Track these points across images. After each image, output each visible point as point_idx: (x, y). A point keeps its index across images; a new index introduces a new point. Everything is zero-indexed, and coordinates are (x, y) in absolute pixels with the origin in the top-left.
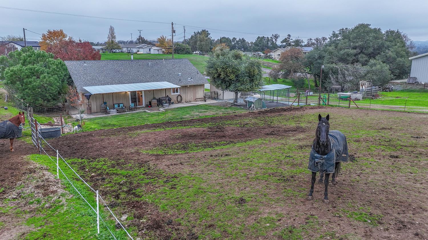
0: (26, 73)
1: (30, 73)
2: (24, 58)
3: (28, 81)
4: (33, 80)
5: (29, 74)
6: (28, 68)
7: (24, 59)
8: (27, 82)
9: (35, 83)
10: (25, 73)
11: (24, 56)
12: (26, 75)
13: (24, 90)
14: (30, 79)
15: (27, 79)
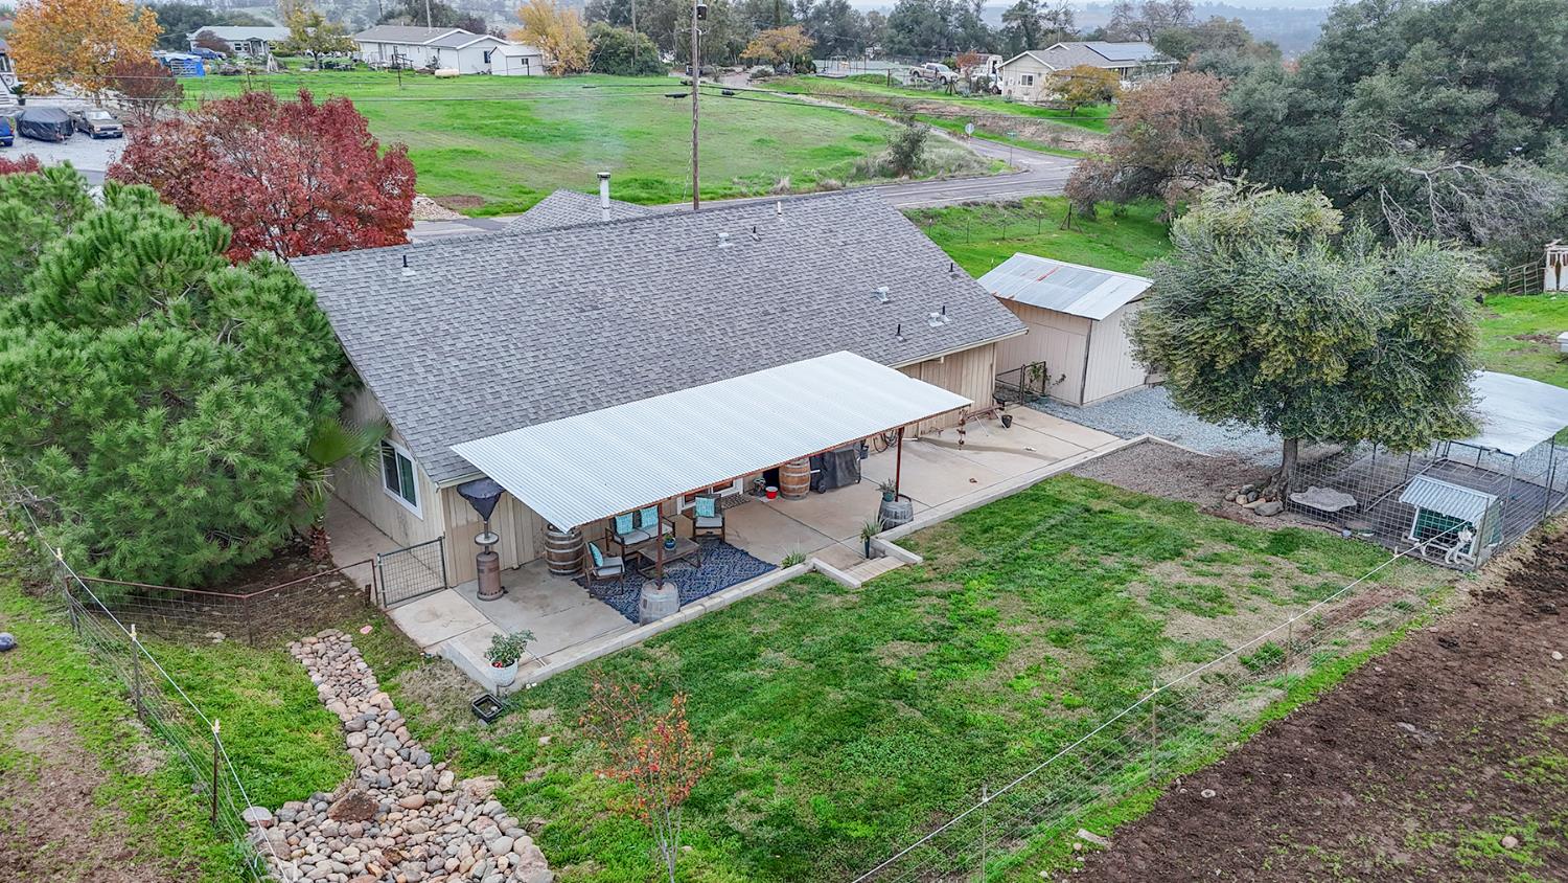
0: (102, 385)
1: (125, 381)
2: (63, 269)
3: (121, 437)
4: (150, 432)
5: (121, 390)
6: (109, 349)
7: (64, 275)
8: (112, 445)
9: (167, 454)
10: (91, 387)
11: (60, 259)
12: (99, 399)
13: (97, 493)
14: (132, 427)
15: (111, 426)
